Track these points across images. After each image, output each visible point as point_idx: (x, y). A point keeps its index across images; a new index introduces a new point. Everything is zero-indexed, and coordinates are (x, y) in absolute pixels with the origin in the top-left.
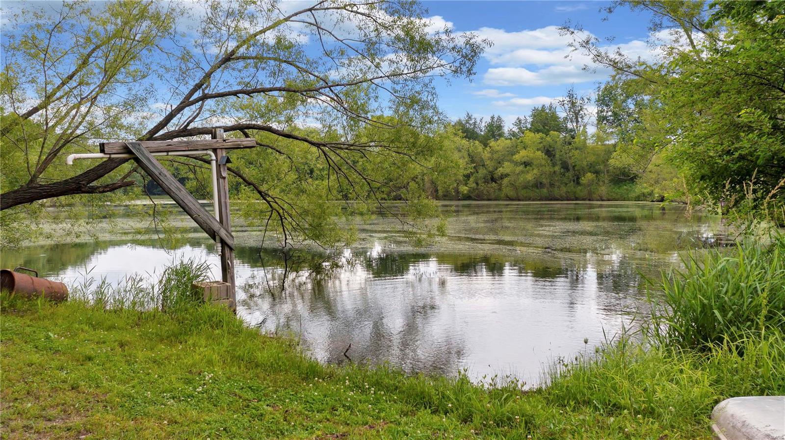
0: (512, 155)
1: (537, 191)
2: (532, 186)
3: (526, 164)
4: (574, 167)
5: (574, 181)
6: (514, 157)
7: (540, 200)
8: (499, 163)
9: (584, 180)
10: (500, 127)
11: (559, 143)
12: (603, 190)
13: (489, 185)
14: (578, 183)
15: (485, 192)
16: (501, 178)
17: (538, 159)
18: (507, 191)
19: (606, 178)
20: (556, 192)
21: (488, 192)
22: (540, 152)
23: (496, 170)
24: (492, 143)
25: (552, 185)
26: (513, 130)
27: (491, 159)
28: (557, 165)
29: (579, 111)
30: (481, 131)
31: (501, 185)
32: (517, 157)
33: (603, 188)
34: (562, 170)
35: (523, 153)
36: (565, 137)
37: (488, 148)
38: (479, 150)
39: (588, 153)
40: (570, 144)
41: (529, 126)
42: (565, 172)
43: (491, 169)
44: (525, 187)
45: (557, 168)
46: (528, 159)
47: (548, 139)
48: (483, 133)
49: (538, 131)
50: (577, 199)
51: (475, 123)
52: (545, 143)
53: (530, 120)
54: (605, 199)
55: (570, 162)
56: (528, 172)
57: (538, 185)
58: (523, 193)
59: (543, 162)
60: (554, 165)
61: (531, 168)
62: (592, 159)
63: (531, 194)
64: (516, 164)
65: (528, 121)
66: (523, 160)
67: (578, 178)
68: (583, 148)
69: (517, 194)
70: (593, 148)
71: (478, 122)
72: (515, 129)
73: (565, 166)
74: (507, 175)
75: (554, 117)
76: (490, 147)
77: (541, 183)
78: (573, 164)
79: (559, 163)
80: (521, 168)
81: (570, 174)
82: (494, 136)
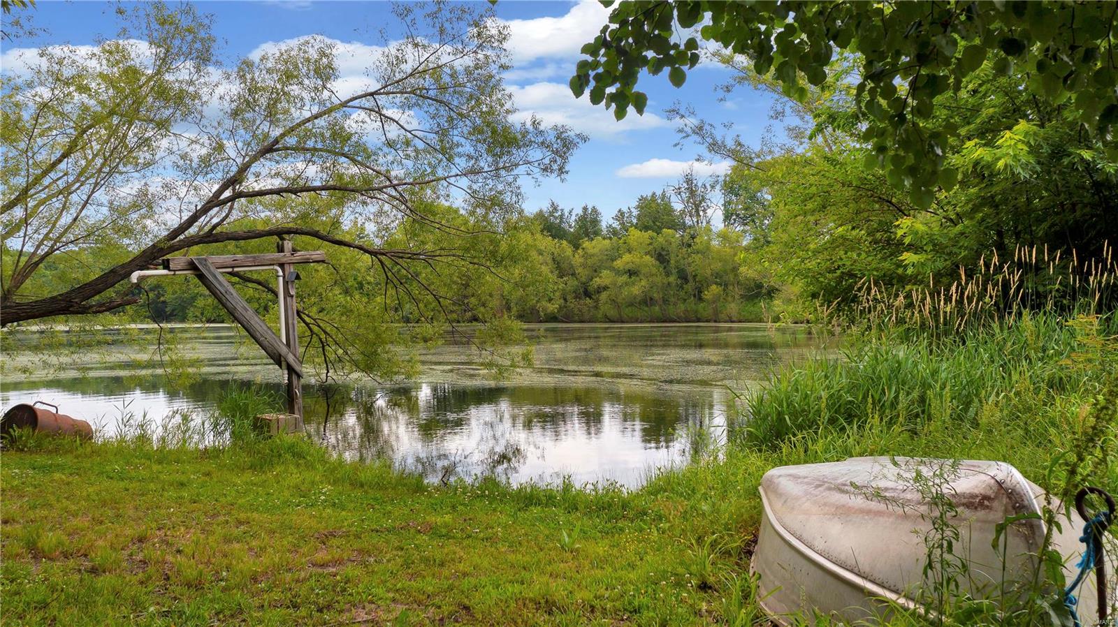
0: (613, 260)
1: (646, 309)
2: (640, 303)
3: (632, 273)
4: (695, 276)
5: (695, 296)
6: (615, 263)
7: (650, 322)
8: (596, 271)
9: (707, 295)
10: (595, 222)
11: (674, 245)
12: (733, 308)
13: (582, 302)
14: (700, 299)
15: (576, 311)
16: (598, 292)
17: (646, 266)
18: (606, 308)
19: (737, 291)
20: (672, 311)
21: (580, 311)
22: (648, 257)
23: (591, 280)
24: (586, 244)
25: (665, 301)
26: (613, 225)
27: (584, 266)
28: (672, 274)
29: (701, 202)
30: (570, 227)
31: (597, 301)
32: (618, 263)
33: (733, 305)
34: (679, 282)
35: (627, 257)
36: (682, 236)
37: (580, 251)
38: (567, 253)
39: (713, 259)
40: (690, 246)
41: (635, 221)
42: (682, 284)
43: (583, 279)
44: (631, 305)
45: (672, 279)
46: (634, 266)
47: (660, 239)
48: (572, 230)
49: (646, 228)
50: (699, 320)
51: (562, 216)
52: (655, 245)
53: (635, 212)
54: (734, 319)
55: (689, 270)
56: (633, 284)
57: (647, 301)
58: (627, 312)
59: (654, 270)
60: (668, 274)
61: (638, 279)
62: (718, 266)
63: (639, 314)
64: (618, 272)
65: (634, 214)
66: (627, 267)
67: (700, 292)
68: (705, 251)
69: (620, 314)
70: (719, 252)
71: (566, 214)
72: (616, 225)
73: (683, 276)
74: (606, 288)
75: (669, 210)
76: (583, 249)
77: (651, 299)
78: (693, 274)
79: (674, 271)
80: (625, 278)
81: (689, 287)
82: (587, 235)
